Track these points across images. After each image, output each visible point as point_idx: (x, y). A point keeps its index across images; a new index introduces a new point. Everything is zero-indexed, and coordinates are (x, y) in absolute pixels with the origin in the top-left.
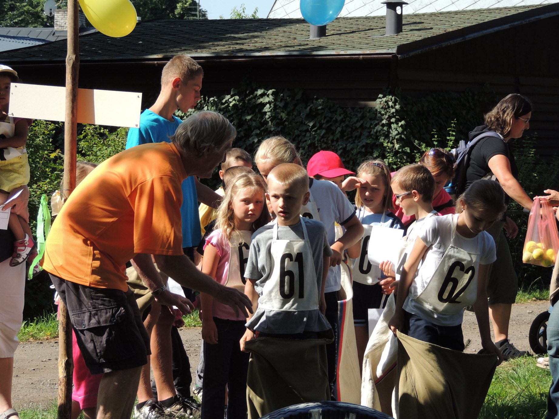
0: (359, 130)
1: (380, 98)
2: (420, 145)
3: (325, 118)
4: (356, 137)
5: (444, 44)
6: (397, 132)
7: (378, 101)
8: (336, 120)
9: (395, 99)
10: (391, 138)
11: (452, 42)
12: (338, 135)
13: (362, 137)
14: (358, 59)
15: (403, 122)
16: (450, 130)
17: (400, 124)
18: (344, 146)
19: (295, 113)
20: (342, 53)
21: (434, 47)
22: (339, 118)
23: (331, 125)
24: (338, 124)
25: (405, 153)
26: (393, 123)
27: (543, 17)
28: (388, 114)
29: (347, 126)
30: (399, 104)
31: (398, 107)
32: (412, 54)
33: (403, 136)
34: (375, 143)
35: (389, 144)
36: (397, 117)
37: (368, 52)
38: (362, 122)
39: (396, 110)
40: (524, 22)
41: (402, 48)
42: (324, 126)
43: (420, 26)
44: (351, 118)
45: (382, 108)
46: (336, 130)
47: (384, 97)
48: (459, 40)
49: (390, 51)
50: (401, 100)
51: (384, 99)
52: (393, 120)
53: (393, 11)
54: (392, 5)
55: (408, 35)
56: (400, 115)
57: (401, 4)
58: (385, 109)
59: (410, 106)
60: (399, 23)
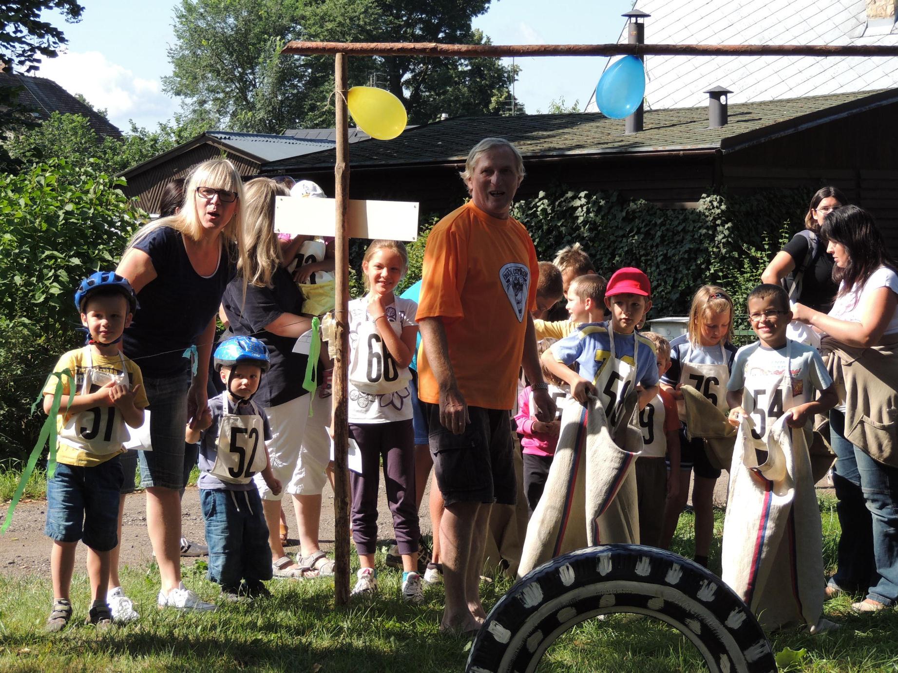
0: (682, 234)
1: (704, 198)
2: (749, 249)
3: (643, 221)
4: (678, 241)
5: (774, 137)
6: (723, 235)
7: (701, 201)
8: (656, 223)
9: (720, 198)
10: (717, 242)
11: (782, 134)
12: (658, 240)
13: (685, 242)
14: (677, 156)
15: (729, 225)
16: (782, 232)
17: (726, 226)
18: (665, 252)
19: (610, 217)
20: (660, 149)
21: (763, 140)
22: (659, 221)
23: (650, 229)
24: (658, 228)
25: (733, 258)
26: (718, 225)
27: (884, 103)
28: (713, 215)
29: (667, 230)
30: (725, 204)
31: (723, 207)
32: (737, 148)
33: (730, 240)
34: (699, 248)
35: (715, 250)
36: (723, 218)
37: (689, 147)
38: (684, 225)
39: (722, 211)
40: (864, 110)
41: (726, 142)
42: (642, 230)
43: (747, 117)
44: (672, 221)
45: (706, 209)
46: (655, 235)
47: (708, 197)
48: (790, 131)
49: (713, 146)
50: (727, 199)
51: (708, 199)
52: (718, 222)
53: (716, 101)
54: (715, 95)
55: (736, 128)
56: (726, 216)
57: (725, 93)
58: (710, 210)
59: (737, 206)
60: (724, 114)
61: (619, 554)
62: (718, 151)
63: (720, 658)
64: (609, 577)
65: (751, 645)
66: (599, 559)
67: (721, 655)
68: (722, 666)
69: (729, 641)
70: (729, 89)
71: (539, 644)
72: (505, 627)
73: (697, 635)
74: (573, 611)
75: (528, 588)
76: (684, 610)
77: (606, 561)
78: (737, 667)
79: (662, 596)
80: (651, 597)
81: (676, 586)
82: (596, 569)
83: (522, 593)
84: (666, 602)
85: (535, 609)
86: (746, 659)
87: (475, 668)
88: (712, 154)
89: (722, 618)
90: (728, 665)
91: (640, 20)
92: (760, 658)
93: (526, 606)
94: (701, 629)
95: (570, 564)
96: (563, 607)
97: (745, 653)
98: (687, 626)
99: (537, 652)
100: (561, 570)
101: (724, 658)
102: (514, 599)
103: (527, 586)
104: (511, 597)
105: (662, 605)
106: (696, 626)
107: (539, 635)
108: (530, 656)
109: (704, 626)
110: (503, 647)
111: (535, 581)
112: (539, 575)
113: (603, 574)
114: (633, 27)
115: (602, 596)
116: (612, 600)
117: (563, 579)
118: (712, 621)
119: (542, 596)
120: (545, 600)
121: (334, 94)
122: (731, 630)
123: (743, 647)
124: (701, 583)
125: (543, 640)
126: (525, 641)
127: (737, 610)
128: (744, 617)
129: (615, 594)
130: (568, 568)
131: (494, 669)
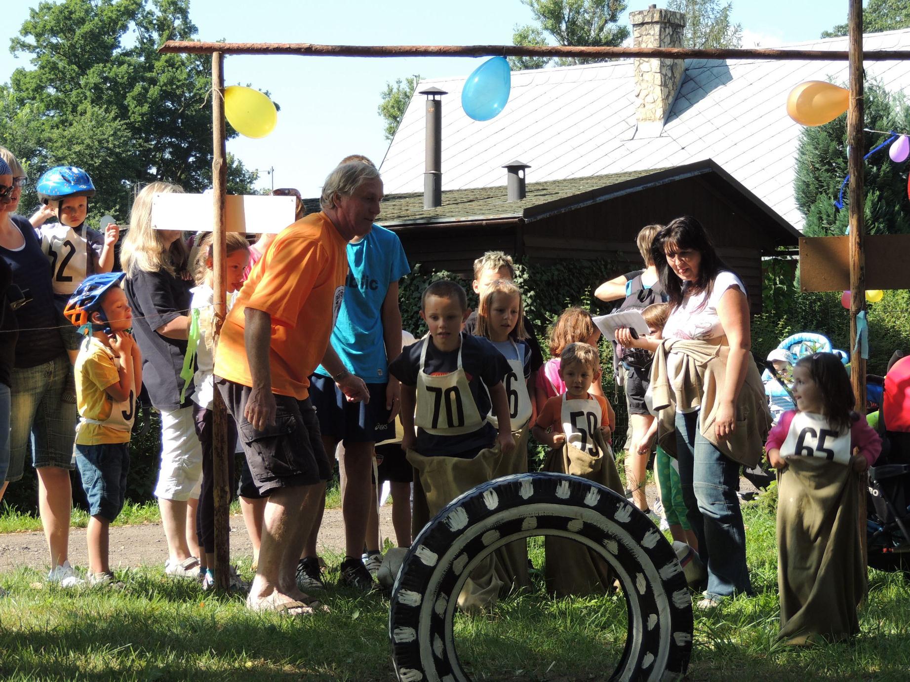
2: (552, 317)
5: (573, 207)
9: (523, 268)
11: (582, 205)
14: (481, 226)
15: (532, 293)
16: (584, 299)
17: (529, 295)
19: (412, 288)
20: (463, 219)
27: (677, 178)
30: (527, 273)
31: (526, 276)
32: (539, 217)
36: (526, 287)
37: (491, 217)
39: (525, 280)
40: (658, 184)
41: (529, 212)
43: (544, 192)
48: (589, 203)
49: (516, 215)
50: (529, 269)
53: (515, 176)
54: (514, 169)
55: (533, 200)
56: (528, 286)
57: (523, 167)
59: (539, 276)
60: (522, 189)
61: (540, 479)
62: (521, 220)
63: (636, 577)
64: (531, 501)
65: (665, 564)
66: (521, 484)
67: (637, 574)
68: (638, 585)
69: (644, 560)
70: (528, 164)
71: (464, 567)
72: (432, 550)
73: (614, 556)
74: (497, 534)
75: (454, 513)
76: (603, 531)
77: (527, 485)
78: (653, 585)
79: (582, 517)
80: (571, 519)
81: (594, 508)
82: (518, 493)
83: (448, 518)
84: (585, 524)
85: (460, 532)
86: (660, 577)
87: (403, 591)
88: (515, 223)
89: (639, 538)
90: (644, 583)
91: (437, 97)
92: (674, 577)
93: (453, 530)
94: (618, 550)
95: (493, 490)
96: (488, 531)
97: (660, 571)
98: (604, 547)
99: (462, 575)
100: (485, 494)
101: (640, 578)
102: (440, 523)
103: (452, 511)
104: (437, 522)
105: (581, 526)
106: (613, 546)
107: (464, 558)
108: (456, 578)
109: (621, 546)
110: (430, 570)
111: (461, 506)
112: (464, 500)
113: (525, 497)
114: (431, 104)
115: (524, 518)
116: (534, 523)
117: (487, 504)
118: (628, 540)
119: (467, 520)
120: (470, 524)
121: (211, 92)
122: (646, 550)
123: (658, 566)
124: (618, 505)
125: (468, 563)
126: (451, 564)
127: (652, 531)
128: (658, 537)
129: (537, 517)
130: (491, 493)
131: (422, 591)
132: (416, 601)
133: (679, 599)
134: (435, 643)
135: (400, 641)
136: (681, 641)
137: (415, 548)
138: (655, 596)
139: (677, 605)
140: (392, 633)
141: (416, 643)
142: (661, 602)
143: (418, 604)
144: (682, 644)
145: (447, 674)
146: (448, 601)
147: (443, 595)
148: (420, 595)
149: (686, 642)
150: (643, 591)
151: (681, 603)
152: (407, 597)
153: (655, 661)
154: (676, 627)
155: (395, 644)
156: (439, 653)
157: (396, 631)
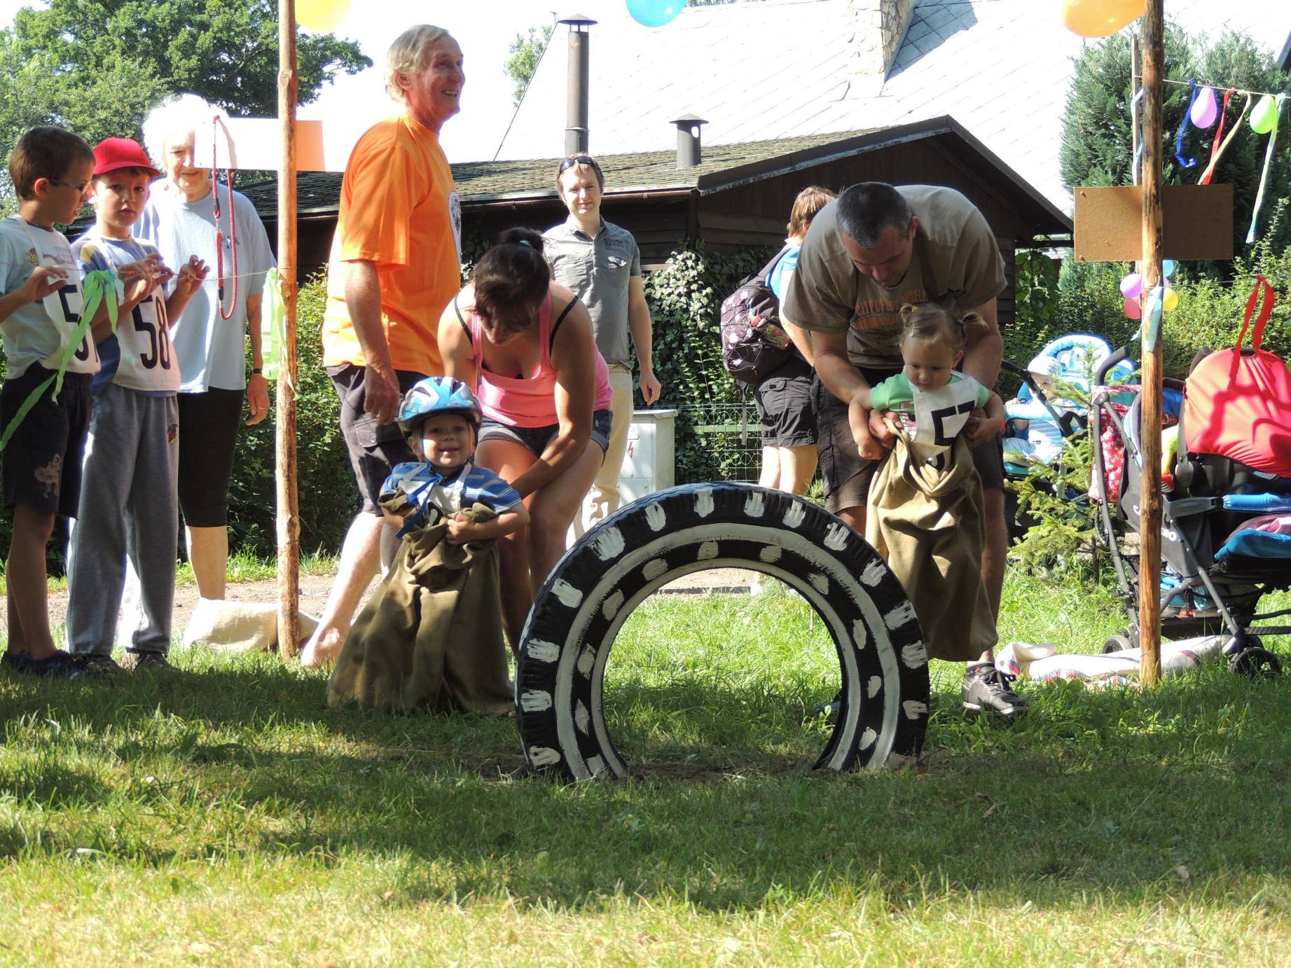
1: (674, 256)
5: (765, 176)
6: (700, 304)
7: (671, 260)
9: (697, 256)
10: (692, 314)
11: (776, 173)
14: (641, 199)
15: (709, 290)
21: (751, 180)
26: (694, 291)
27: (904, 140)
28: (686, 278)
30: (703, 263)
31: (701, 267)
32: (719, 189)
33: (709, 310)
34: (668, 321)
35: (689, 323)
36: (700, 282)
37: (655, 187)
40: (878, 147)
41: (705, 181)
43: (727, 157)
45: (678, 270)
47: (679, 254)
48: (786, 170)
49: (688, 185)
50: (705, 257)
51: (680, 257)
52: (694, 287)
53: (687, 134)
54: (685, 125)
55: (710, 166)
56: (704, 280)
57: (697, 123)
58: (683, 271)
59: (717, 267)
60: (696, 150)
61: (723, 490)
62: (695, 191)
63: (853, 625)
64: (710, 519)
65: (893, 608)
66: (696, 496)
67: (855, 622)
68: (855, 636)
69: (865, 603)
70: (702, 118)
71: (618, 610)
72: (574, 586)
73: (821, 594)
74: (662, 565)
75: (605, 536)
76: (808, 562)
77: (706, 498)
78: (876, 636)
79: (780, 543)
80: (765, 545)
81: (797, 530)
82: (692, 507)
83: (597, 542)
84: (784, 552)
85: (614, 561)
86: (886, 626)
87: (534, 641)
88: (687, 195)
89: (857, 572)
90: (865, 633)
91: (584, 28)
92: (904, 625)
93: (603, 558)
94: (830, 588)
95: (659, 502)
96: (651, 559)
97: (886, 617)
98: (810, 583)
99: (616, 620)
100: (647, 510)
101: (858, 624)
102: (586, 549)
103: (602, 533)
104: (581, 547)
105: (779, 555)
106: (822, 583)
107: (619, 596)
108: (607, 624)
109: (833, 583)
110: (573, 612)
111: (614, 526)
113: (703, 514)
114: (574, 37)
115: (701, 543)
116: (714, 549)
117: (650, 523)
118: (843, 575)
119: (623, 544)
120: (627, 550)
122: (867, 588)
123: (883, 610)
124: (829, 526)
125: (624, 604)
126: (601, 605)
127: (875, 562)
128: (884, 572)
129: (718, 542)
130: (656, 508)
131: (561, 642)
132: (551, 656)
133: (912, 656)
134: (577, 712)
135: (530, 710)
136: (914, 712)
137: (551, 583)
138: (879, 653)
139: (909, 664)
140: (519, 699)
141: (551, 713)
142: (887, 658)
143: (554, 659)
144: (915, 717)
145: (594, 755)
146: (595, 656)
147: (589, 647)
148: (558, 647)
149: (920, 714)
150: (862, 644)
151: (913, 661)
152: (540, 650)
153: (877, 739)
154: (906, 695)
155: (524, 713)
156: (583, 727)
157: (525, 696)
